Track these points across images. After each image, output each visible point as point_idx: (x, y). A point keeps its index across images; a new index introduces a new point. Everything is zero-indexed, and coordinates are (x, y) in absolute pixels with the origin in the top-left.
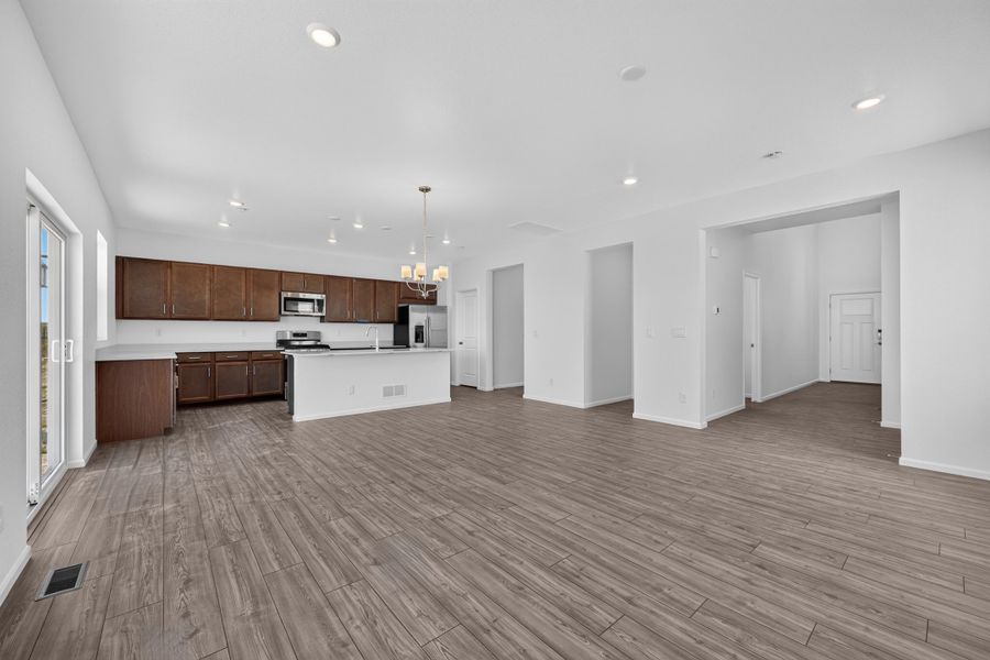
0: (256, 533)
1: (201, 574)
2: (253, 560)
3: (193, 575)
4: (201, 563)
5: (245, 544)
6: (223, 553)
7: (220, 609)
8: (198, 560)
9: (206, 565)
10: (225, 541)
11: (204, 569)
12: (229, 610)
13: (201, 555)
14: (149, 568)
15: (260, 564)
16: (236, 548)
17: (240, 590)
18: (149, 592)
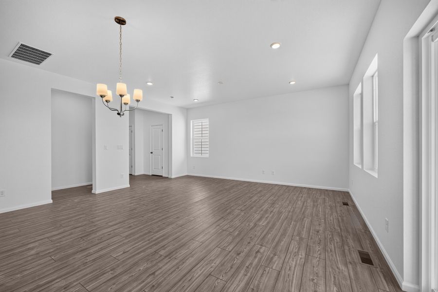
0: (289, 236)
1: (314, 232)
2: (297, 228)
3: (316, 233)
4: (312, 235)
5: (295, 234)
6: (304, 235)
7: (311, 221)
8: (313, 237)
9: (311, 234)
10: (301, 239)
11: (312, 233)
12: (309, 220)
13: (311, 238)
14: (331, 244)
15: (296, 226)
16: (299, 234)
17: (305, 223)
18: (330, 235)
